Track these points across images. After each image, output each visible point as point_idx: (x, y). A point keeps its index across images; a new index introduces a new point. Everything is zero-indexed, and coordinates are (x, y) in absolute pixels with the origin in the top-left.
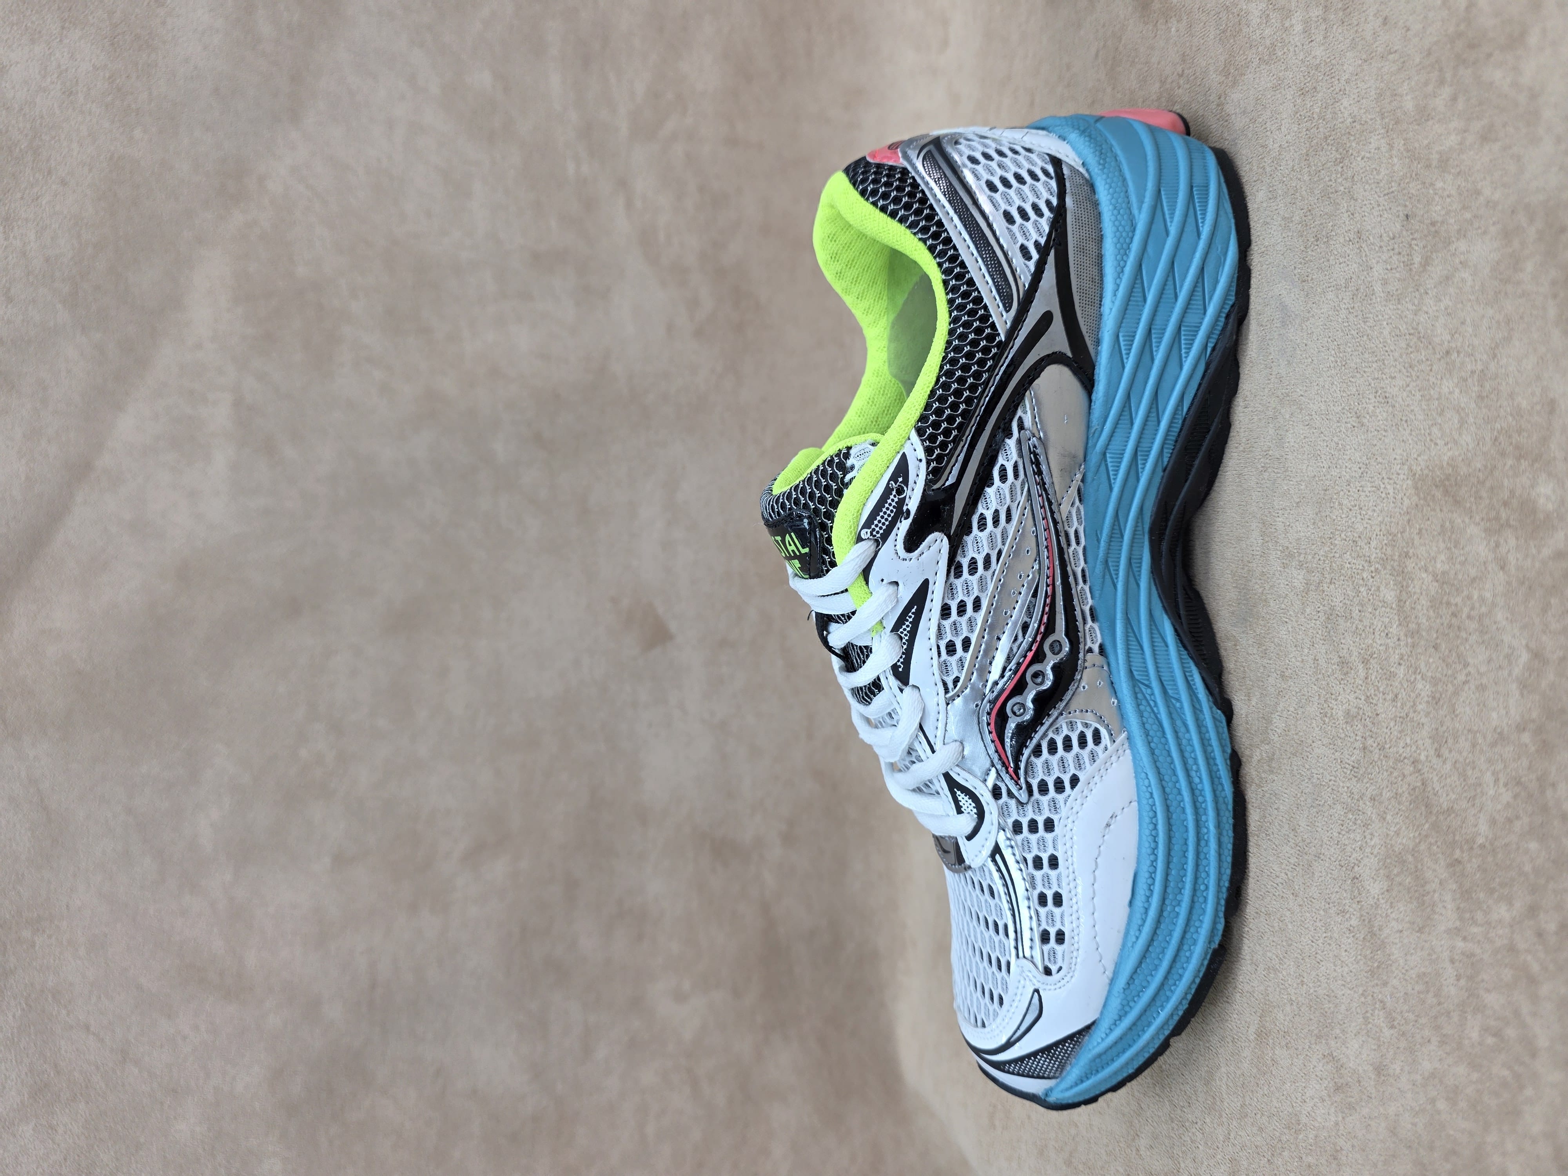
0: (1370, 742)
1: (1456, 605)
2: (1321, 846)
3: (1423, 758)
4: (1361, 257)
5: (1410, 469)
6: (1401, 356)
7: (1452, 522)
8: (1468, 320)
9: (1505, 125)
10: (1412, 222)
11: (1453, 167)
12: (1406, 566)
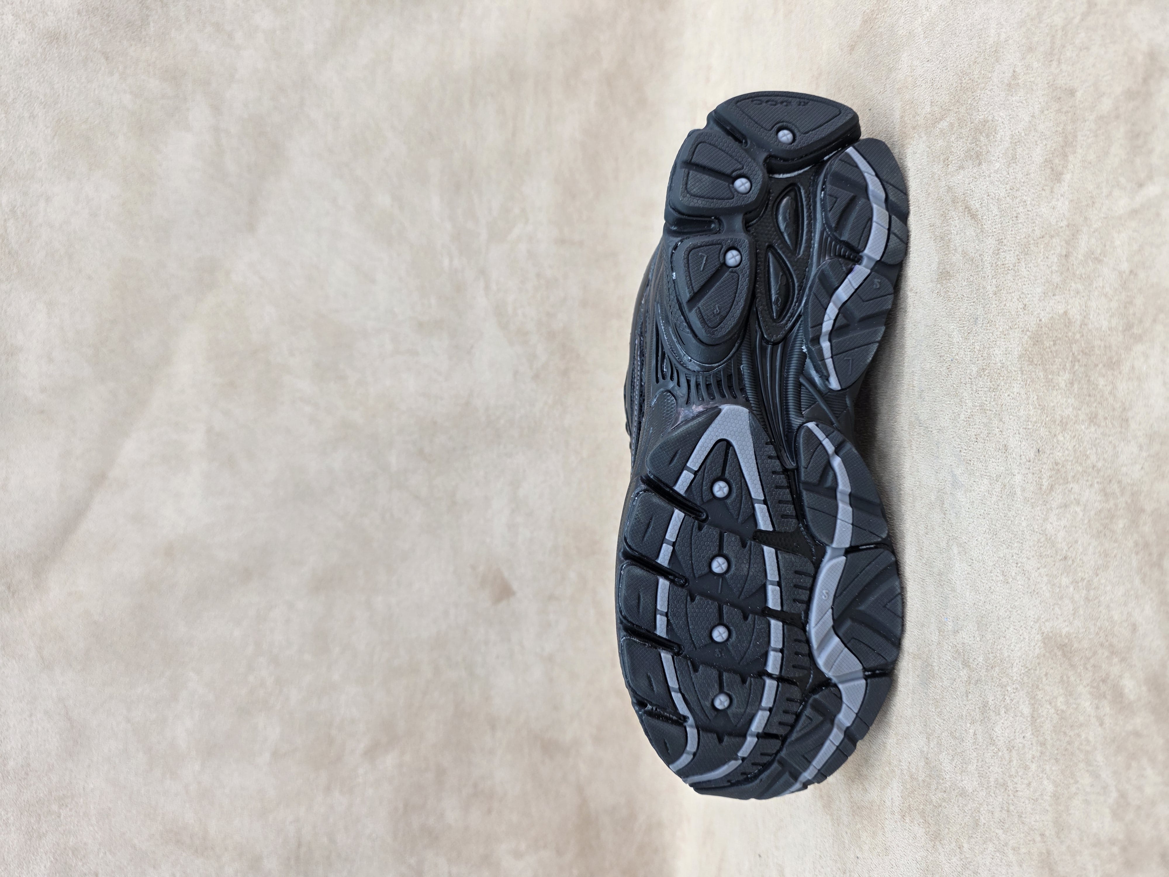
0: (1012, 808)
1: (1070, 736)
2: (978, 867)
3: (1047, 833)
4: (1007, 464)
5: (1040, 627)
6: (1034, 546)
7: (1068, 678)
8: (1079, 543)
9: (1106, 418)
10: (1042, 456)
11: (1070, 431)
12: (1037, 695)
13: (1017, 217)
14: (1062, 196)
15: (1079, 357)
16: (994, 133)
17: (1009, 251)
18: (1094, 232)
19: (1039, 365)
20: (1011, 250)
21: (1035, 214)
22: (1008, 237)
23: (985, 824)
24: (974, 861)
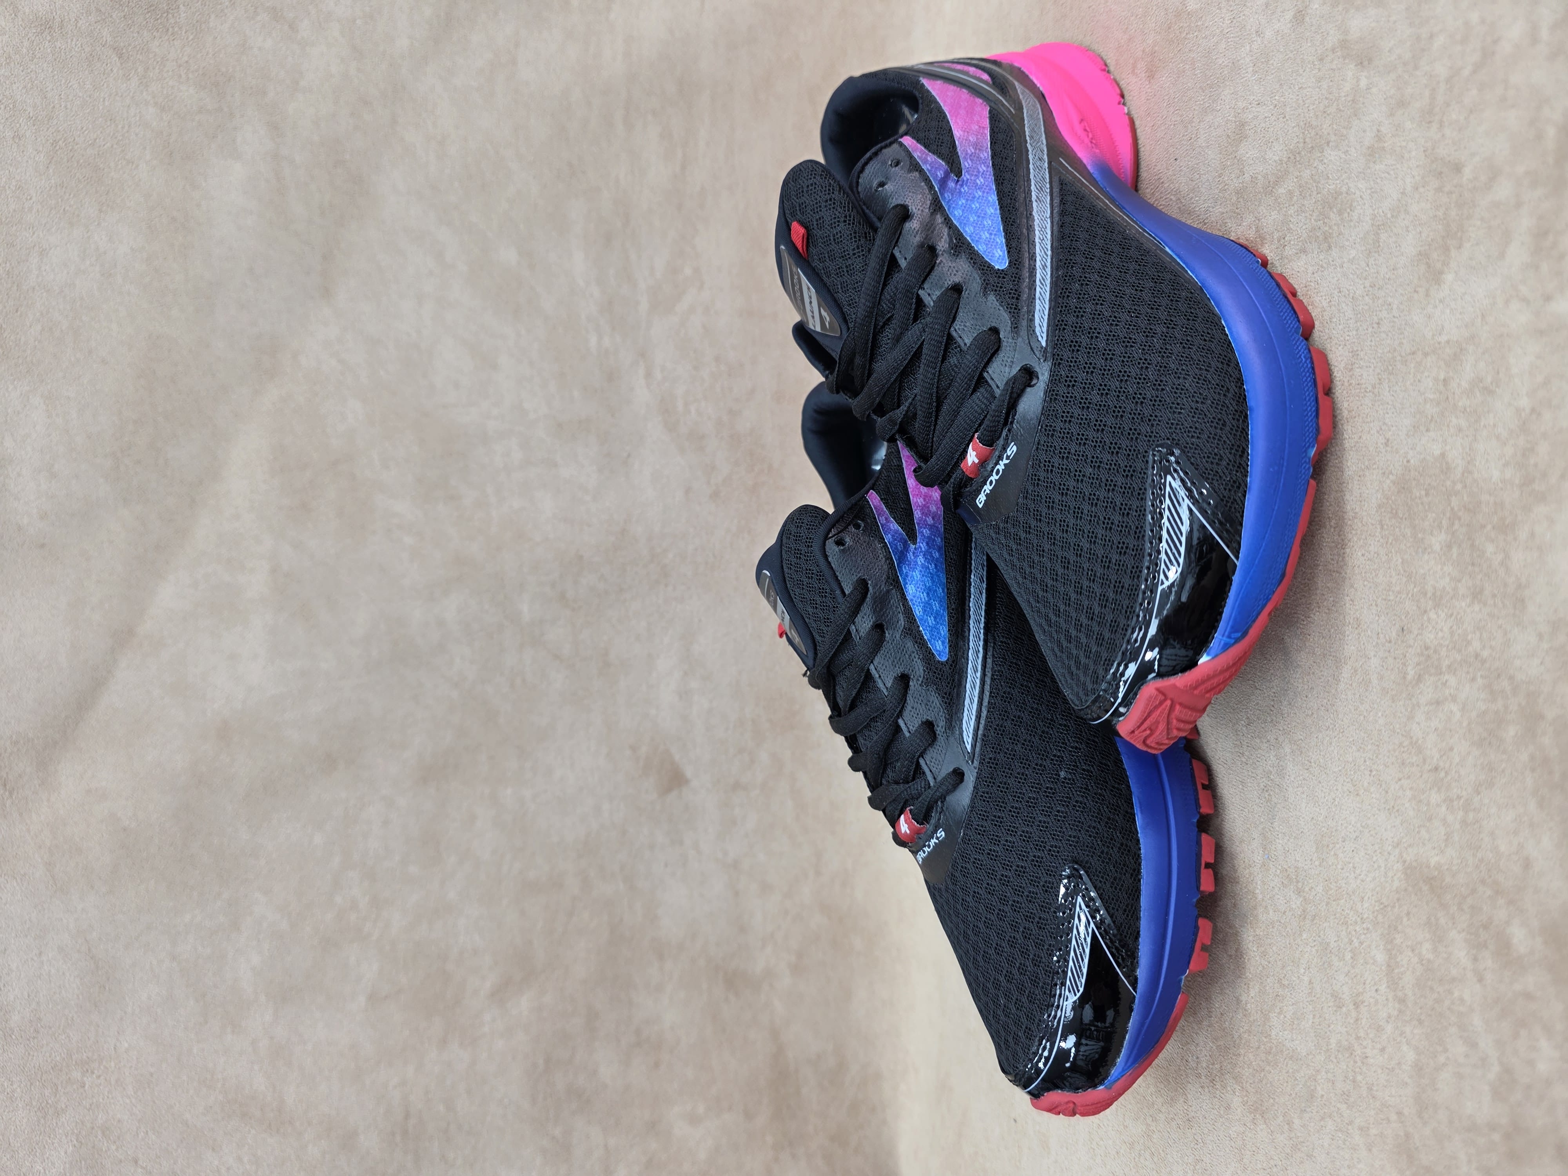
0: (1359, 1078)
1: (1438, 993)
2: (1313, 1149)
3: (1406, 1111)
4: (1359, 643)
5: (1401, 854)
6: (1394, 750)
7: (1437, 919)
8: (1455, 750)
9: (1494, 596)
10: (1407, 636)
11: (1446, 607)
12: (1395, 938)
13: (1378, 324)
14: (1441, 301)
15: (1460, 514)
16: (1348, 210)
17: (1367, 367)
18: (1484, 353)
19: (1406, 519)
20: (1370, 367)
21: (1403, 323)
22: (1366, 348)
23: (1323, 1096)
24: (1308, 1141)
